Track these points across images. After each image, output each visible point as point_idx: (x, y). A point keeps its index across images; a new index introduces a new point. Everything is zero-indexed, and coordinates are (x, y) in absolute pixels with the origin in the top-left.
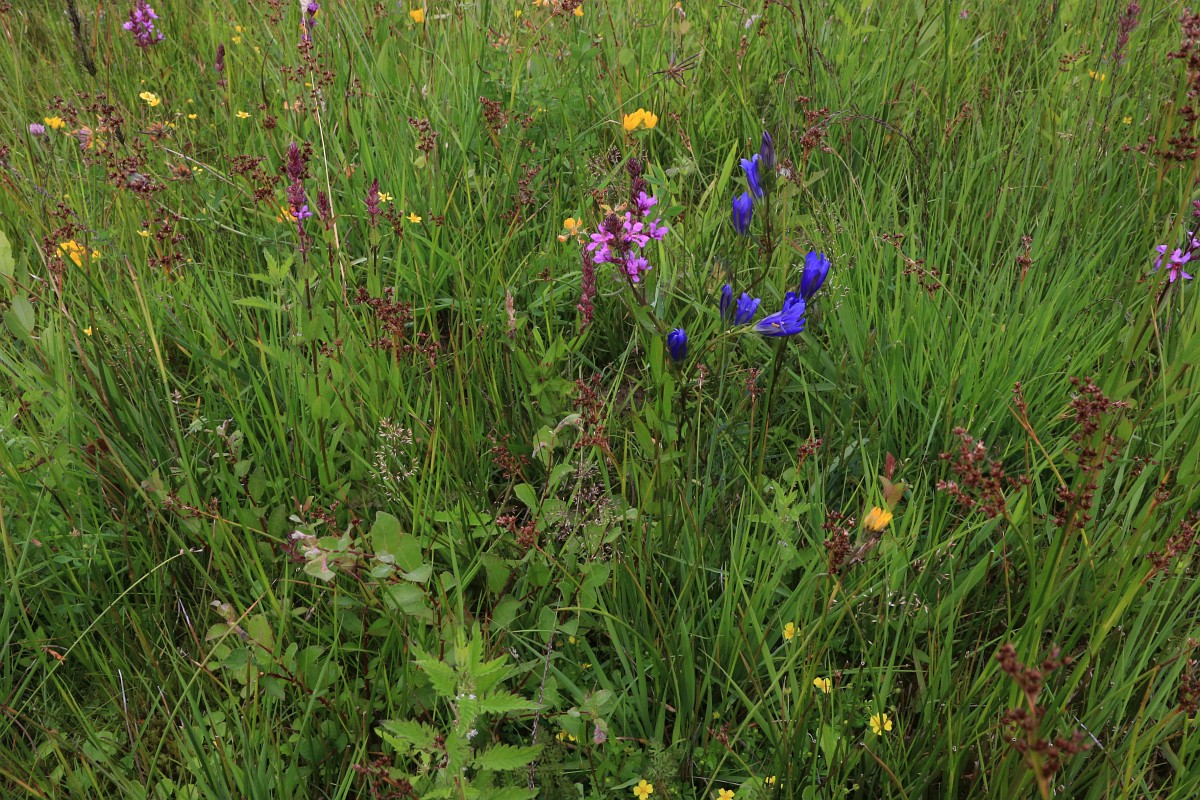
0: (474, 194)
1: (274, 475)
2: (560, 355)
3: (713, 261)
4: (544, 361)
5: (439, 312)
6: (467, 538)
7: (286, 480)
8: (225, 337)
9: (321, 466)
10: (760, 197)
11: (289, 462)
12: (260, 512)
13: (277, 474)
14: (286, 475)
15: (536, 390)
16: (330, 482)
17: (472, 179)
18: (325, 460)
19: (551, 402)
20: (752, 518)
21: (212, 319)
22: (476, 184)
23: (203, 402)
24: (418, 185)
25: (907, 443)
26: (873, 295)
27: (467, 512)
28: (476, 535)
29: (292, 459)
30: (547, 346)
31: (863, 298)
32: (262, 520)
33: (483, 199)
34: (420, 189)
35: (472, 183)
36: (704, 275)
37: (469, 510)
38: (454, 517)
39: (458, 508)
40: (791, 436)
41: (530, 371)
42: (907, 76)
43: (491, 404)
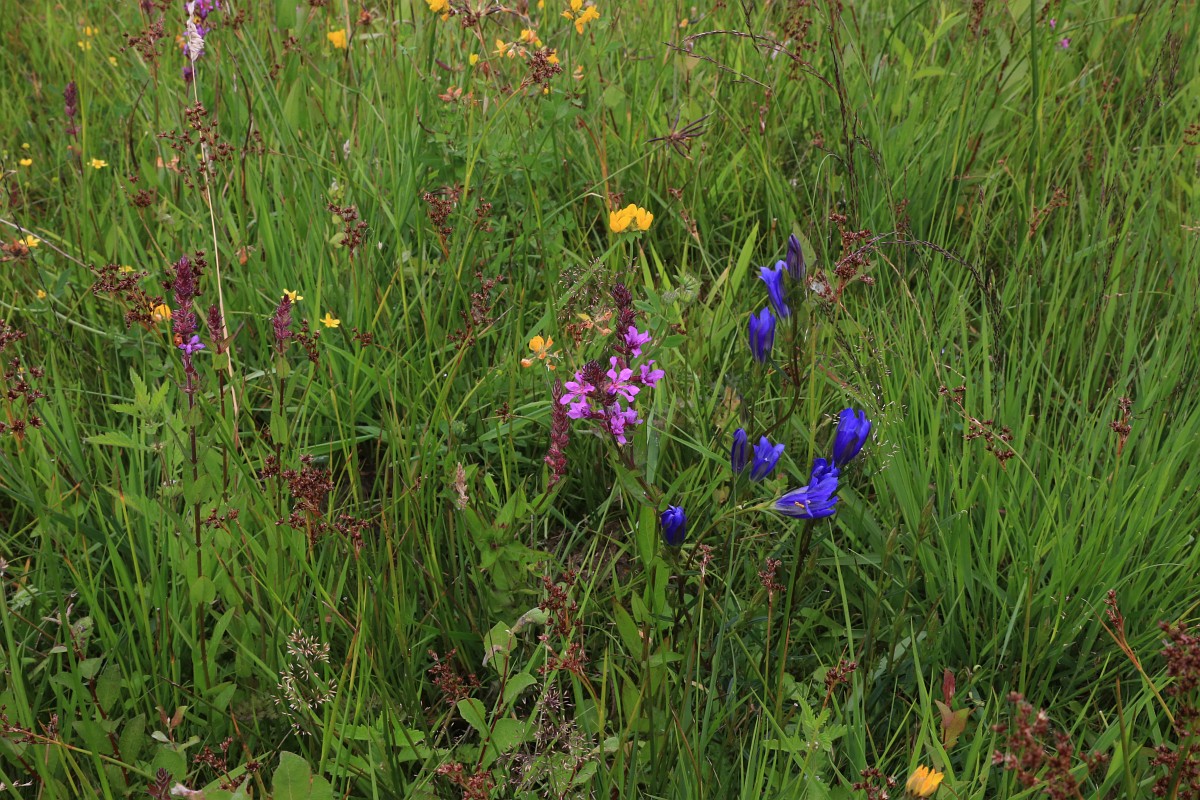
0: (409, 283)
1: (130, 669)
2: (519, 515)
3: (725, 383)
4: (499, 521)
5: (360, 446)
6: (390, 760)
7: (147, 677)
8: (68, 476)
9: (198, 665)
10: (785, 316)
11: (152, 653)
12: (110, 726)
13: (135, 669)
14: (147, 670)
15: (488, 559)
16: (209, 686)
17: (407, 265)
18: (204, 657)
19: (508, 574)
20: (769, 744)
21: (50, 451)
22: (413, 271)
23: (33, 564)
24: (335, 270)
25: (979, 637)
26: (934, 437)
27: (392, 727)
28: (402, 757)
29: (156, 649)
30: (504, 500)
31: (920, 441)
32: (112, 737)
33: (421, 292)
34: (336, 275)
35: (407, 270)
36: (711, 403)
37: (395, 724)
38: (376, 734)
39: (380, 722)
40: (826, 621)
41: (481, 537)
42: (987, 130)
43: (426, 577)
